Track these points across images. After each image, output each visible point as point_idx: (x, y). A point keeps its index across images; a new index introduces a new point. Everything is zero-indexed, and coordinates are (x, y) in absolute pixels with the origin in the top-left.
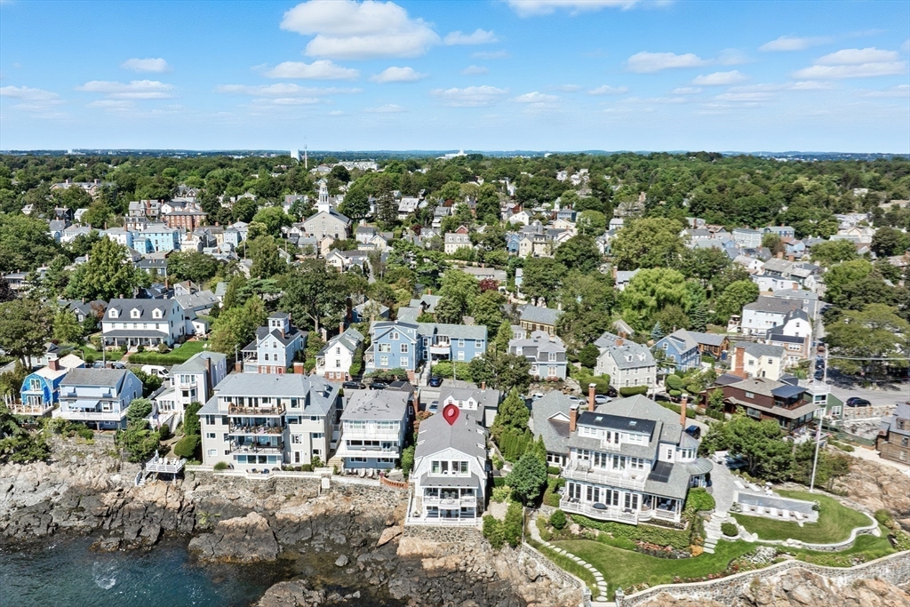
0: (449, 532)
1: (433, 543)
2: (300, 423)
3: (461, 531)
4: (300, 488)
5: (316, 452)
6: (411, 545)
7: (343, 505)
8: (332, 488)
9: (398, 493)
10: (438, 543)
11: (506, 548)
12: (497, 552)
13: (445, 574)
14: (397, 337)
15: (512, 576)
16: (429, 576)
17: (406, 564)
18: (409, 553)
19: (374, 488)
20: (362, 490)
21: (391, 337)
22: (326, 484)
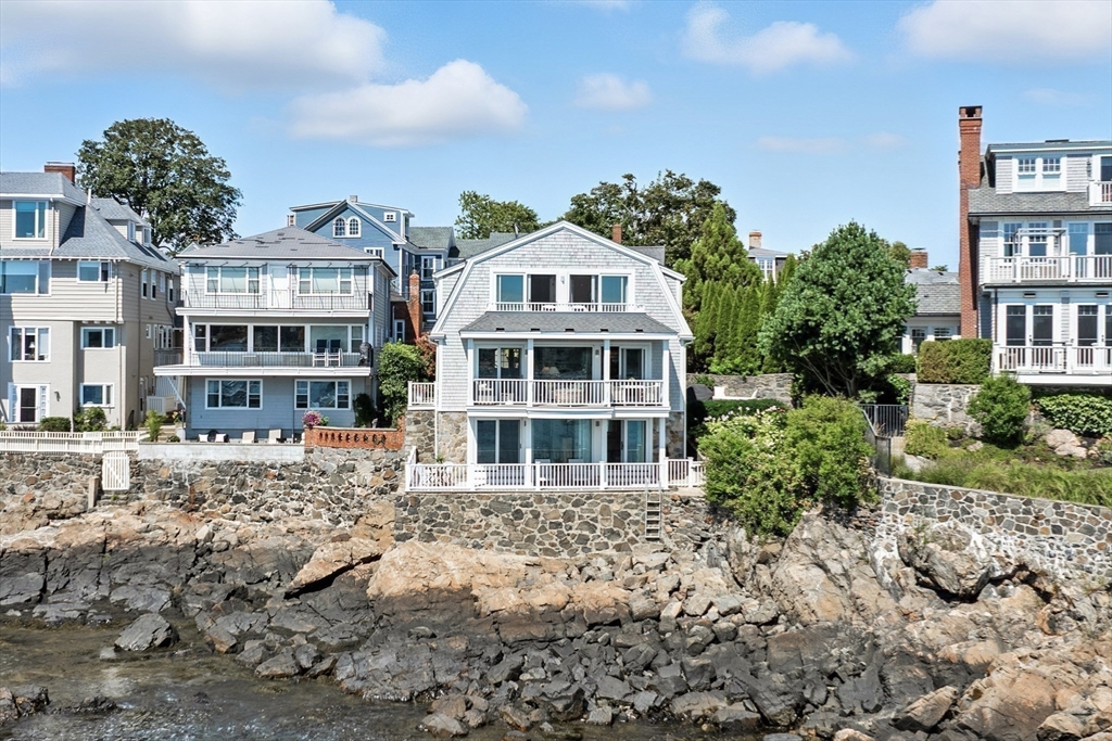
0: (568, 517)
1: (511, 557)
2: (43, 290)
3: (615, 507)
4: (23, 489)
5: (93, 393)
6: (423, 564)
7: (172, 527)
8: (138, 487)
9: (365, 471)
10: (527, 558)
11: (812, 523)
12: (774, 548)
13: (576, 628)
14: (354, 230)
15: (858, 609)
16: (510, 635)
17: (408, 618)
18: (418, 585)
19: (282, 472)
20: (243, 485)
21: (340, 230)
22: (117, 477)
